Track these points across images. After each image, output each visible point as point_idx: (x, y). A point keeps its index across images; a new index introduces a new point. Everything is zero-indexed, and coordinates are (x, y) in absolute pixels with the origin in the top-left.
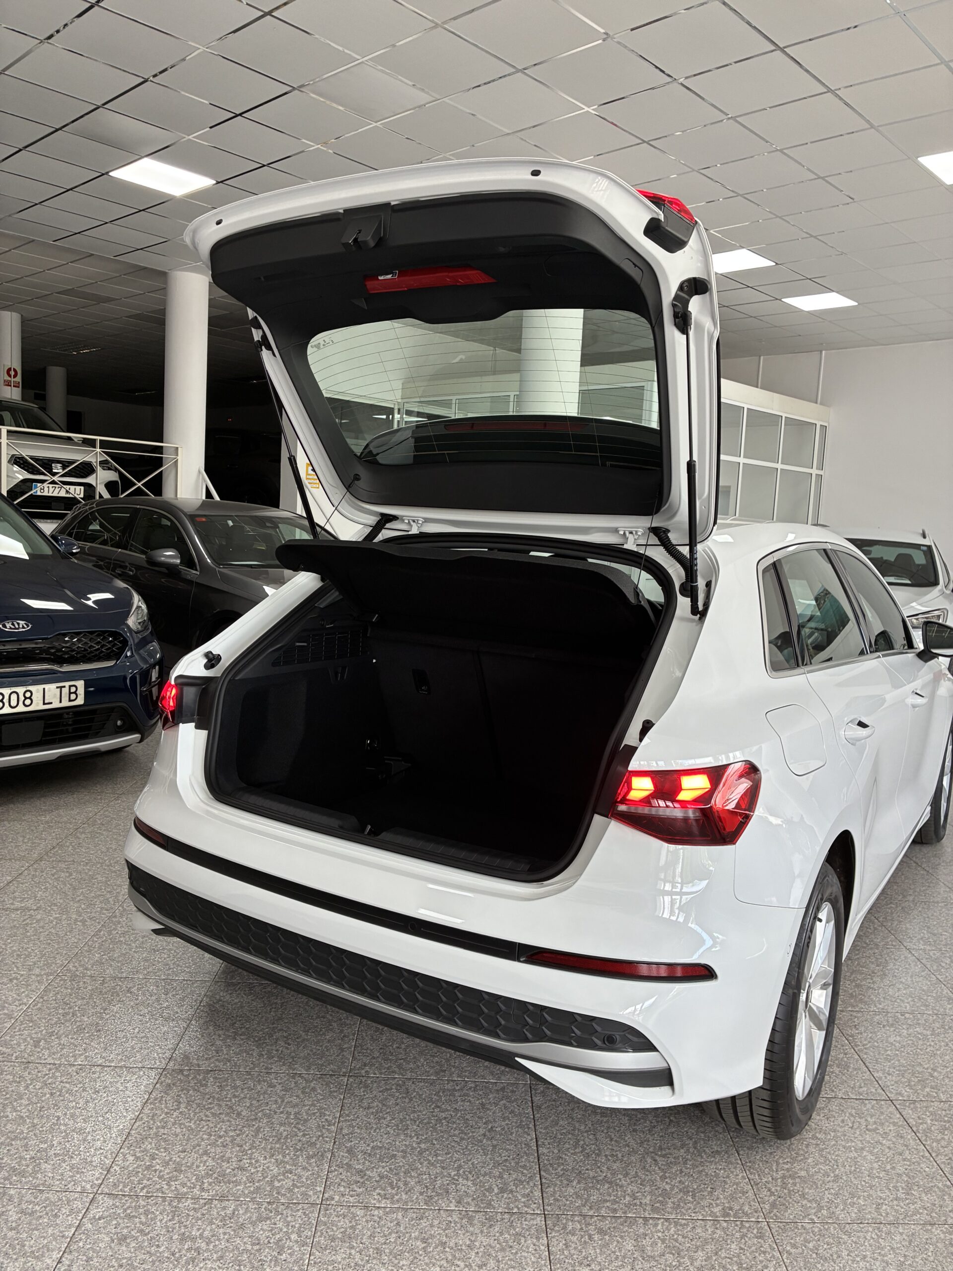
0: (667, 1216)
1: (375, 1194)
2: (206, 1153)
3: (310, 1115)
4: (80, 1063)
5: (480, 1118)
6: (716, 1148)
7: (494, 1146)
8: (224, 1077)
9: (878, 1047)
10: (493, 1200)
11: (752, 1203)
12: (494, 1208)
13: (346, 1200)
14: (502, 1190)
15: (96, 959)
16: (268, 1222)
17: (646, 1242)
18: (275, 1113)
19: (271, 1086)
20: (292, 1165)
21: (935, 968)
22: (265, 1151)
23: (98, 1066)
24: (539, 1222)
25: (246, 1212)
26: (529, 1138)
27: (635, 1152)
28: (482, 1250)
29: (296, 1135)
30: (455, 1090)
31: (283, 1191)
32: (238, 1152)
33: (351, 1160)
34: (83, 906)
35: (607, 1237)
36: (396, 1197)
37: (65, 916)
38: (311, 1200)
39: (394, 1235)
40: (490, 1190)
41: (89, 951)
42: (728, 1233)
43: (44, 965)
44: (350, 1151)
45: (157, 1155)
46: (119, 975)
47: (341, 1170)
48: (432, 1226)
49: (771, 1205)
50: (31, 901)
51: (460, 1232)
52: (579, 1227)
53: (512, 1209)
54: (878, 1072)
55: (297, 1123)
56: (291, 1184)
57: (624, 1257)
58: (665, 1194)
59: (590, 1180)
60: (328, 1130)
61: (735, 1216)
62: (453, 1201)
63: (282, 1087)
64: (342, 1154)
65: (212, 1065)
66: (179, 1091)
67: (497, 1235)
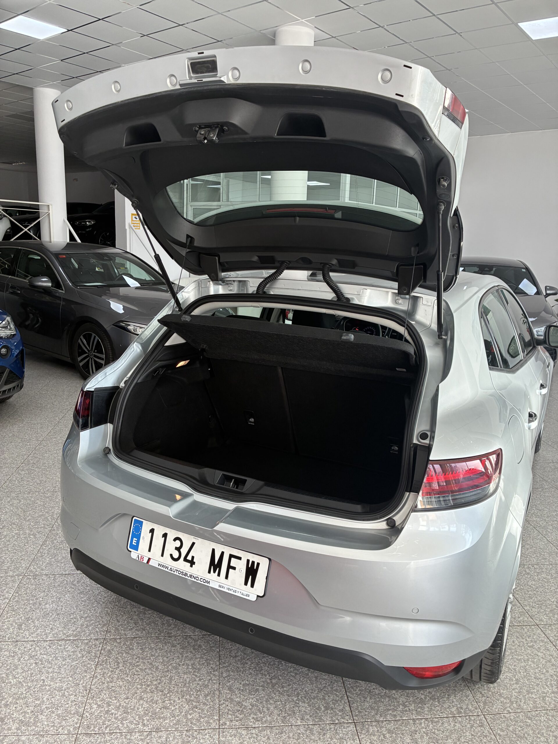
0: (426, 716)
1: (250, 718)
2: (141, 698)
3: (201, 665)
4: (50, 639)
7: (316, 677)
8: (143, 642)
9: (523, 589)
10: (322, 716)
11: (473, 703)
12: (324, 721)
13: (234, 724)
14: (327, 708)
17: (417, 736)
18: (180, 665)
19: (174, 646)
20: (196, 702)
21: (544, 532)
22: (178, 693)
23: (62, 640)
24: (352, 729)
29: (195, 680)
31: (194, 722)
32: (161, 695)
33: (232, 695)
34: (32, 524)
35: (394, 735)
37: (21, 532)
38: (213, 726)
40: (319, 708)
41: (42, 556)
42: (463, 725)
43: (14, 568)
44: (230, 689)
45: (111, 702)
46: (64, 573)
47: (227, 703)
48: (289, 737)
49: (484, 703)
51: (306, 740)
52: (376, 730)
53: (335, 721)
54: (526, 606)
55: (194, 672)
58: (422, 702)
59: (377, 696)
60: (214, 675)
61: (465, 713)
62: (299, 718)
63: (180, 646)
64: (225, 691)
65: (134, 634)
66: (116, 655)
67: (329, 740)
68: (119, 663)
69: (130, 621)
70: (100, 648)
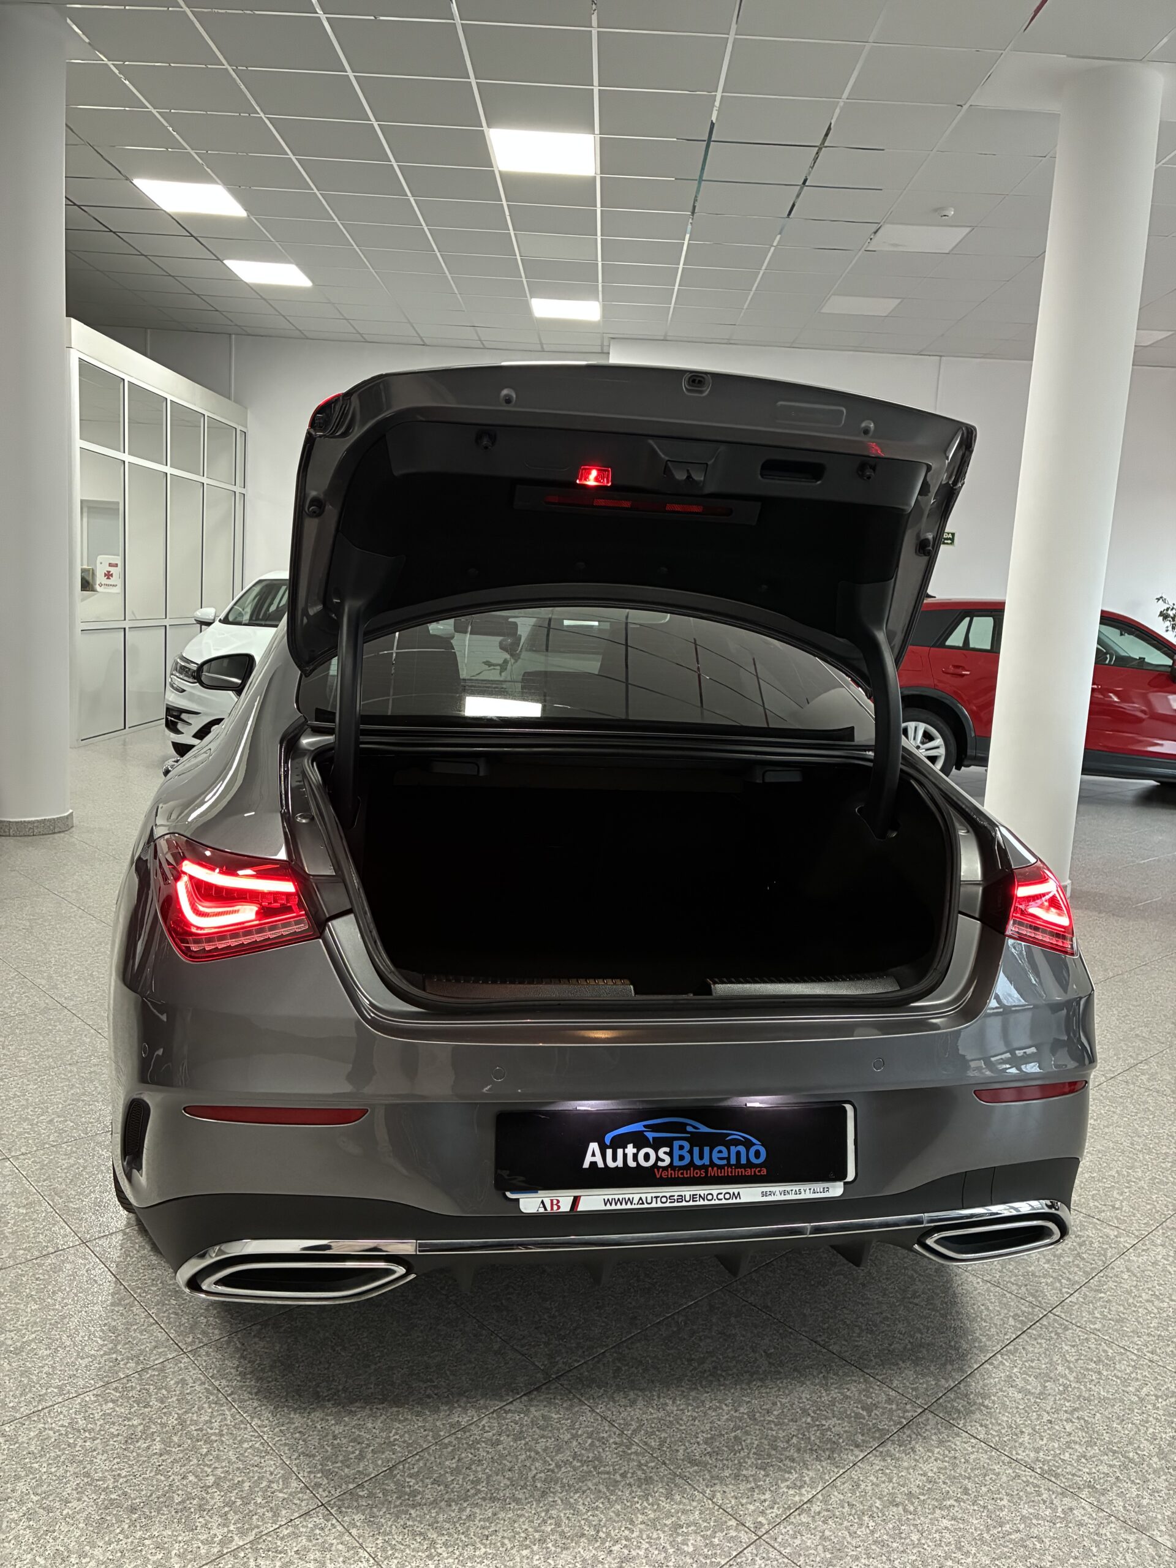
13: (773, 1515)
14: (868, 1409)
18: (553, 1471)
20: (668, 1517)
22: (616, 1522)
28: (941, 1476)
40: (858, 1416)
44: (693, 1462)
47: (718, 1488)
48: (877, 1485)
51: (903, 1474)
53: (901, 1423)
55: (595, 1468)
56: (699, 1538)
62: (851, 1448)
63: (508, 1436)
64: (691, 1470)
65: (380, 1462)
66: (395, 1521)
67: (930, 1454)
68: (421, 1534)
69: (335, 1442)
70: (340, 1528)
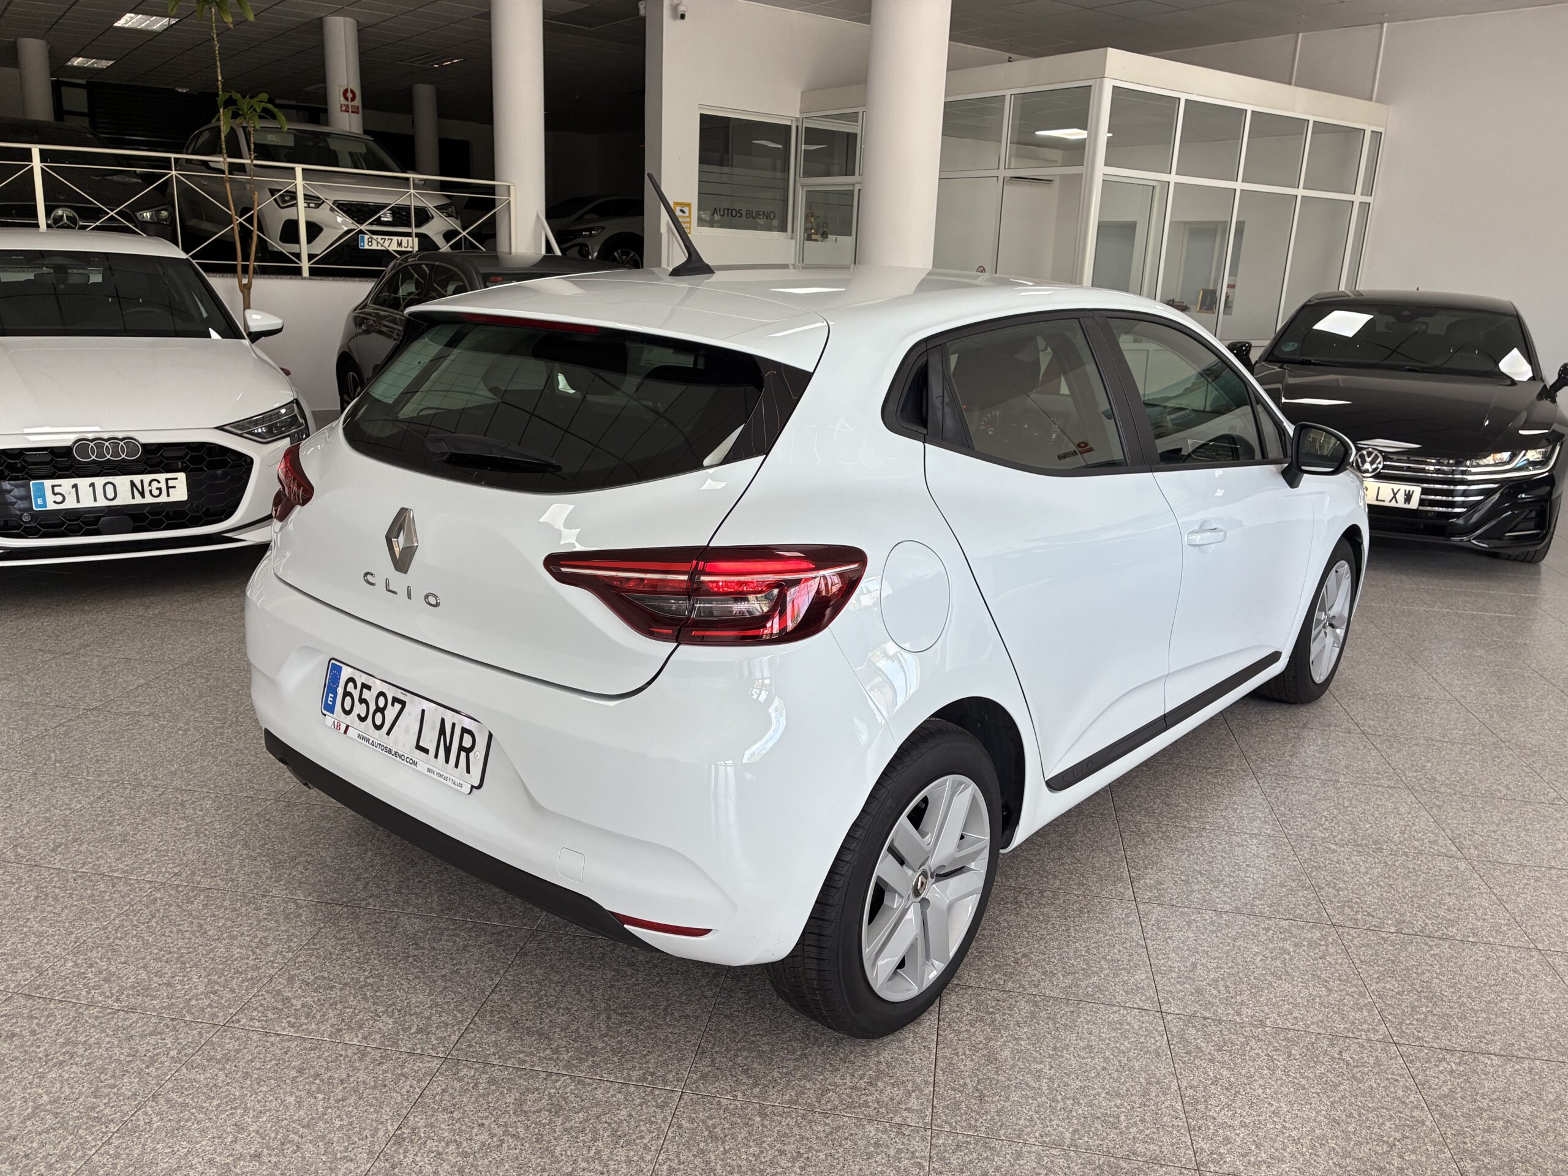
0: (577, 1073)
1: (284, 1021)
2: (145, 967)
3: (276, 941)
4: (84, 870)
5: (452, 959)
6: (688, 1012)
7: (445, 988)
8: (216, 896)
10: (403, 1040)
11: (682, 1072)
12: (397, 1047)
13: (251, 1024)
15: (173, 769)
16: (159, 1037)
17: (532, 1096)
18: (242, 935)
19: (258, 908)
25: (143, 1026)
26: (490, 983)
27: (594, 1008)
28: (352, 1085)
30: (448, 929)
32: (177, 968)
35: (493, 1087)
36: (304, 1027)
38: (216, 1021)
39: (273, 1062)
42: (629, 1098)
50: (148, 707)
56: (207, 1003)
57: (495, 1109)
58: (593, 1052)
60: (284, 957)
68: (154, 917)
